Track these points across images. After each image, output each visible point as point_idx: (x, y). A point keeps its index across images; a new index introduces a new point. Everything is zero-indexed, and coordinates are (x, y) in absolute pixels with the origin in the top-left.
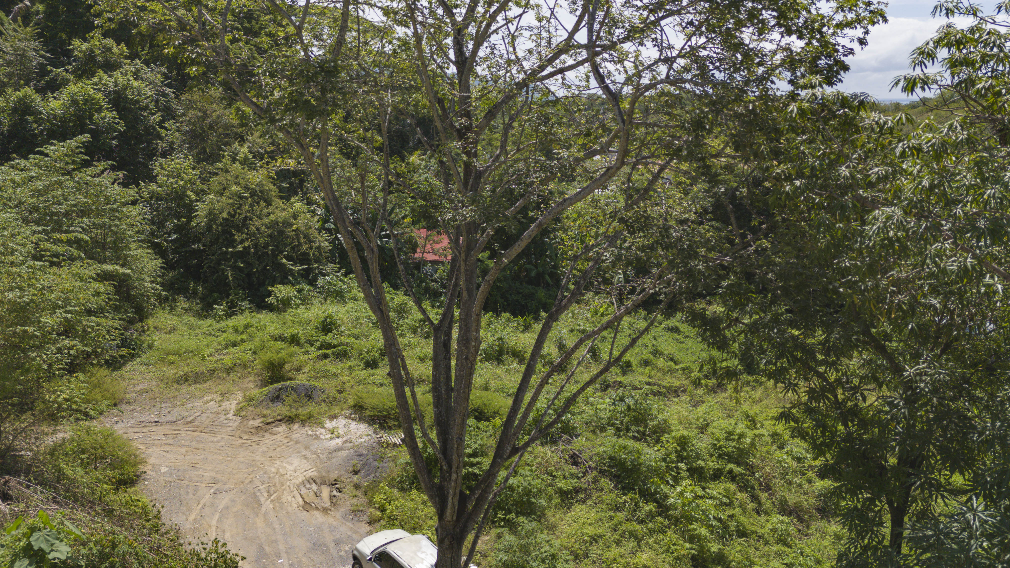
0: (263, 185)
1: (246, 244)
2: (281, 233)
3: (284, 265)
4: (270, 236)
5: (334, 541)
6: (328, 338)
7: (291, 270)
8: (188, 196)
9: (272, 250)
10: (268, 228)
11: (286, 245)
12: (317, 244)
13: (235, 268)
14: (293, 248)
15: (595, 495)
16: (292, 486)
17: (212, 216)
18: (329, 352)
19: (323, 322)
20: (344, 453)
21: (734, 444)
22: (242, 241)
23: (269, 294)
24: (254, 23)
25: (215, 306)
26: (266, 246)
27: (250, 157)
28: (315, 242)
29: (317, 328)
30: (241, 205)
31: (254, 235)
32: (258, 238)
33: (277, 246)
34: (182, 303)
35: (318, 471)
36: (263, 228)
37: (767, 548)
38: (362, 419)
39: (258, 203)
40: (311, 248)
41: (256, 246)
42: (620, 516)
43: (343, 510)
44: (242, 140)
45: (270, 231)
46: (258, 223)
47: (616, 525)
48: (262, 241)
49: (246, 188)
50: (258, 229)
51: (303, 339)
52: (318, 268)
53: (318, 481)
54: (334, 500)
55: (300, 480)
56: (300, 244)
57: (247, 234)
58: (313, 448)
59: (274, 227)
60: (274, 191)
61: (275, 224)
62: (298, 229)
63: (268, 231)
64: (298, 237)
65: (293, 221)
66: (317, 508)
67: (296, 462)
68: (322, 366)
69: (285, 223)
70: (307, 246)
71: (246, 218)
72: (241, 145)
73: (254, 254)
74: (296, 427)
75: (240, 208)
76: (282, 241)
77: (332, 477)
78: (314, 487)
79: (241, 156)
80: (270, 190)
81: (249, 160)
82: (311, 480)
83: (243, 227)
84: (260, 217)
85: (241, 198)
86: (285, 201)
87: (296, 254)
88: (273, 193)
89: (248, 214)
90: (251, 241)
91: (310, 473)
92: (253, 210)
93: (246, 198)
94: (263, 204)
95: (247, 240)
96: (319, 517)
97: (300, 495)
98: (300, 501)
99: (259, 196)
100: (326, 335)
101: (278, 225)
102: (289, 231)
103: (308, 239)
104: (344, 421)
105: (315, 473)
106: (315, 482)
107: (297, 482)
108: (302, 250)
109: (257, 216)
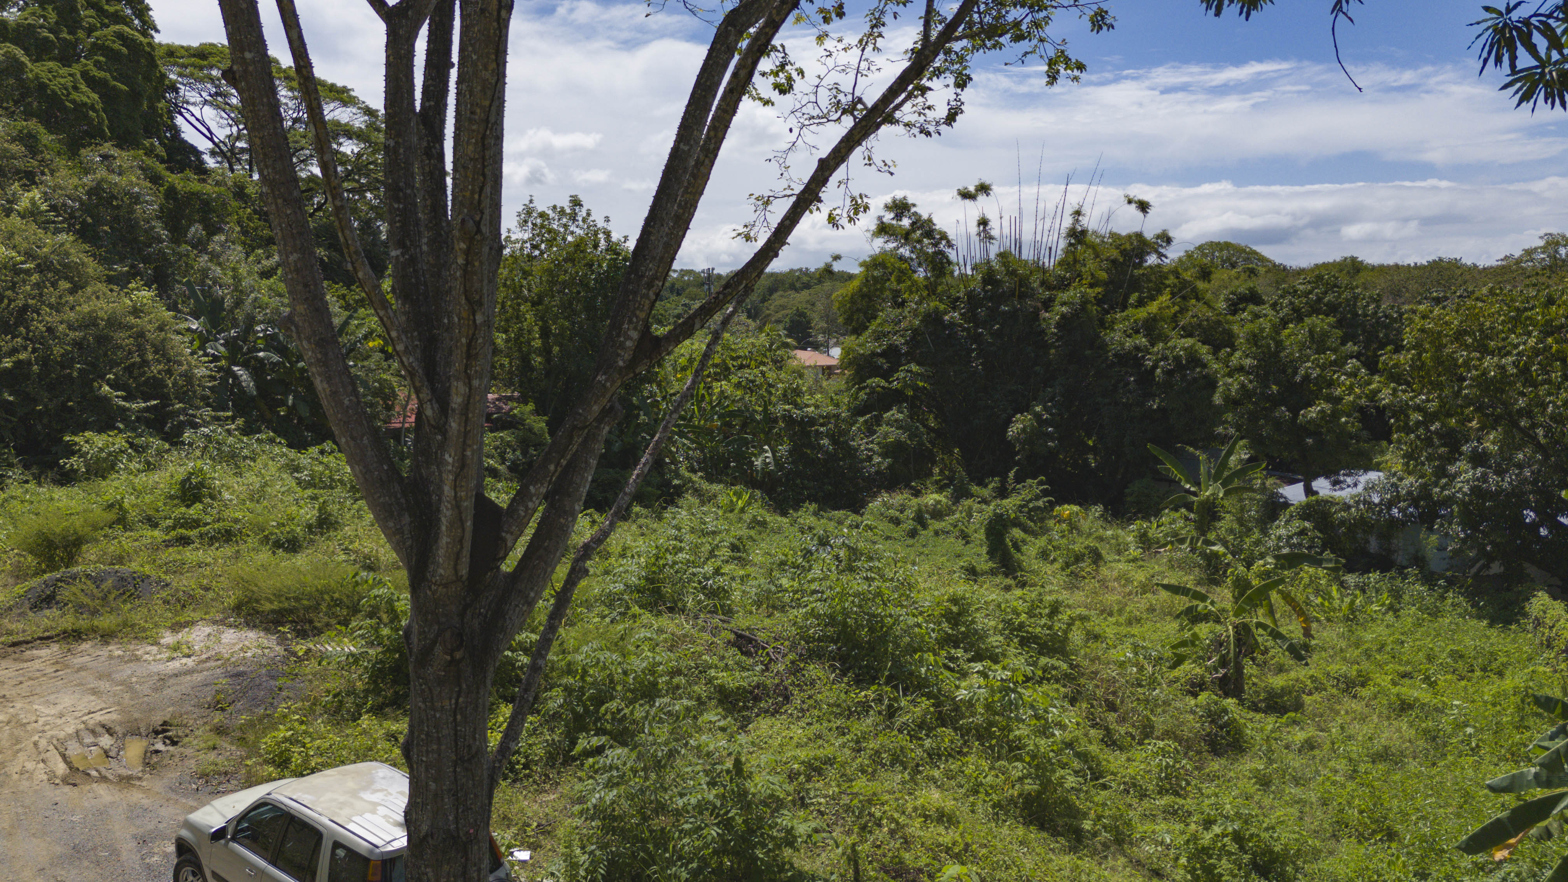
0: (67, 254)
1: (23, 356)
2: (102, 340)
3: (106, 399)
4: (78, 344)
5: (135, 837)
6: (195, 511)
7: (124, 410)
9: (80, 370)
10: (71, 327)
11: (114, 364)
12: (185, 367)
14: (129, 369)
15: (797, 699)
16: (43, 743)
18: (192, 533)
19: (183, 482)
20: (198, 678)
21: (1043, 621)
22: (13, 351)
23: (70, 451)
24: (81, 34)
26: (67, 362)
27: (44, 207)
28: (180, 364)
29: (171, 497)
30: (14, 284)
31: (42, 340)
32: (49, 348)
33: (92, 363)
35: (122, 711)
36: (62, 328)
37: (1146, 803)
38: (250, 625)
39: (54, 285)
40: (169, 372)
41: (45, 362)
42: (860, 726)
43: (173, 775)
44: (29, 179)
45: (78, 334)
46: (51, 318)
47: (858, 742)
48: (57, 351)
50: (50, 330)
51: (133, 515)
52: (183, 411)
53: (118, 728)
54: (155, 759)
55: (70, 730)
56: (145, 363)
57: (26, 339)
58: (117, 676)
59: (87, 327)
60: (92, 267)
61: (90, 322)
62: (141, 335)
63: (72, 335)
64: (141, 350)
65: (132, 320)
66: (103, 779)
67: (66, 700)
68: (172, 554)
69: (113, 323)
70: (160, 367)
71: (25, 308)
72: (26, 188)
73: (39, 375)
74: (85, 646)
75: (13, 287)
76: (106, 355)
77: (157, 719)
78: (106, 741)
79: (24, 203)
80: (83, 264)
81: (41, 213)
82: (99, 730)
83: (16, 325)
84: (57, 308)
85: (16, 271)
86: (115, 288)
87: (135, 379)
88: (90, 270)
89: (30, 302)
90: (34, 350)
91: (98, 717)
92: (41, 295)
93: (28, 272)
94: (64, 285)
95: (25, 348)
96: (104, 794)
97: (64, 757)
98: (61, 768)
99: (57, 272)
100: (188, 506)
101: (96, 325)
102: (122, 338)
103: (163, 355)
104: (208, 630)
105: (114, 716)
106: (110, 731)
107: (62, 735)
108: (149, 374)
109: (51, 306)
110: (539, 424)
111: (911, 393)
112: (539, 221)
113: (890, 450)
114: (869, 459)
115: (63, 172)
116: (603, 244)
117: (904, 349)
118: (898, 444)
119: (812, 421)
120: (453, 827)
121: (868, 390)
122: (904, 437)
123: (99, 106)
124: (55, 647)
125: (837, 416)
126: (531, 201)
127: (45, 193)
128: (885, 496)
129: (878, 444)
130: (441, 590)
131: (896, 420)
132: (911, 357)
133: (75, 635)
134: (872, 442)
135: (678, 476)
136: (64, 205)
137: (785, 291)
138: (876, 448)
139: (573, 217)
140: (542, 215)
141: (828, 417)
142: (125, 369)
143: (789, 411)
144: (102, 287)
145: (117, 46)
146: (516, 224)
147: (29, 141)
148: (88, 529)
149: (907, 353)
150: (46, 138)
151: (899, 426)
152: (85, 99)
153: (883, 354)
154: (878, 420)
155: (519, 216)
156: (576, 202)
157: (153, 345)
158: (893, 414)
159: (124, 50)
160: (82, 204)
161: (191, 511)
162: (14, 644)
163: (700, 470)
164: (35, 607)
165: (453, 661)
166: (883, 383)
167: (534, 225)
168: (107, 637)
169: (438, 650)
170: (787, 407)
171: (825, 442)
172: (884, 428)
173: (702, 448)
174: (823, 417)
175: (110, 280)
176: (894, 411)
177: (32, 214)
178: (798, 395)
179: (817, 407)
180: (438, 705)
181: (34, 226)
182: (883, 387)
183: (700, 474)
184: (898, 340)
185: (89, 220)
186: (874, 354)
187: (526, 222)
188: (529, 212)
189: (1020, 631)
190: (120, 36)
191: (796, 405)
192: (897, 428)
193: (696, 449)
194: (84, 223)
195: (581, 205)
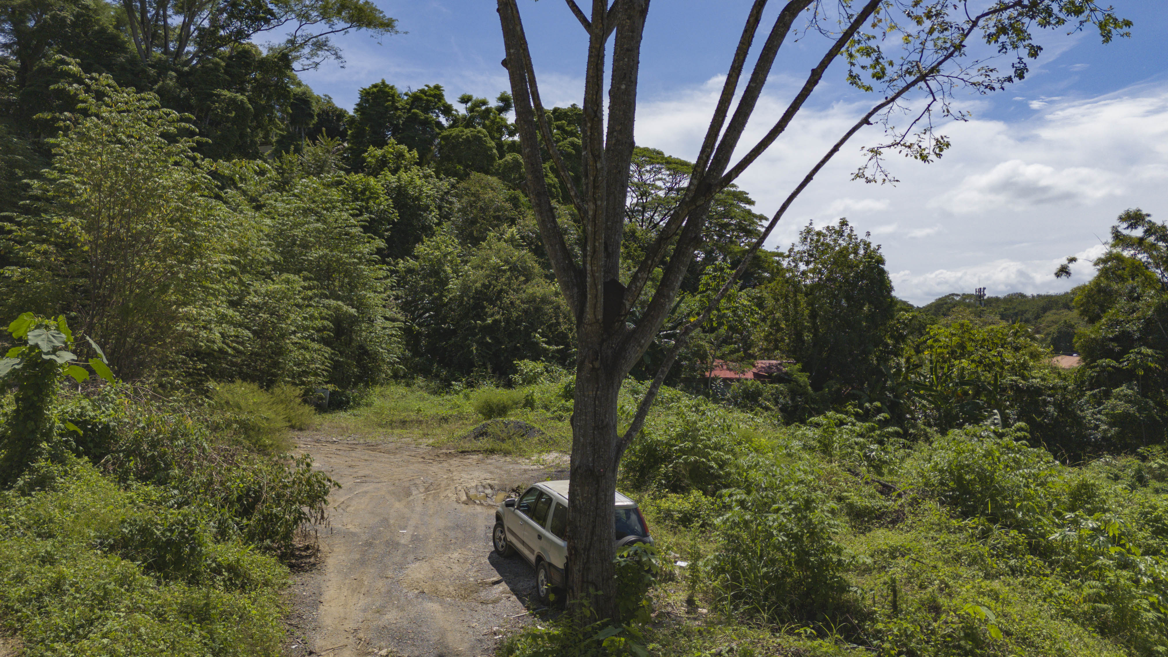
0: (525, 262)
1: (497, 317)
2: (538, 310)
3: (537, 343)
4: (525, 312)
7: (546, 350)
8: (445, 271)
9: (525, 326)
10: (523, 302)
11: (542, 323)
13: (482, 343)
16: (459, 488)
17: (465, 289)
19: (566, 388)
20: (542, 472)
22: (492, 315)
23: (516, 369)
25: (453, 383)
26: (518, 322)
27: (518, 237)
30: (497, 278)
31: (507, 309)
32: (511, 313)
33: (532, 324)
34: (420, 381)
35: (500, 480)
36: (518, 302)
39: (517, 278)
41: (508, 321)
44: (512, 222)
45: (526, 306)
46: (513, 297)
48: (515, 314)
49: (507, 262)
50: (512, 303)
51: (537, 403)
53: (496, 487)
55: (474, 485)
56: (558, 323)
57: (500, 308)
58: (504, 468)
59: (531, 302)
60: (537, 268)
61: (532, 300)
62: (558, 307)
63: (523, 306)
64: (557, 317)
65: (554, 298)
66: (482, 504)
67: (477, 474)
68: (552, 423)
69: (544, 300)
70: (566, 326)
71: (501, 290)
72: (510, 226)
73: (504, 328)
74: (495, 456)
75: (496, 280)
76: (538, 318)
77: (515, 486)
78: (489, 491)
79: (507, 236)
80: (533, 267)
81: (516, 240)
82: (487, 486)
83: (496, 300)
84: (517, 291)
85: (499, 270)
86: (548, 281)
87: (552, 333)
88: (536, 271)
89: (504, 287)
90: (503, 314)
91: (489, 481)
92: (510, 284)
93: (504, 271)
94: (522, 278)
95: (499, 313)
96: (479, 509)
97: (467, 494)
98: (464, 498)
99: (519, 271)
100: (566, 401)
101: (535, 301)
102: (548, 309)
103: (568, 320)
104: (556, 455)
105: (496, 482)
106: (491, 487)
107: (469, 486)
108: (560, 330)
109: (514, 290)
110: (803, 379)
111: (1142, 373)
112: (815, 238)
113: (1116, 420)
114: (1097, 427)
115: (529, 217)
116: (862, 252)
117: (1137, 335)
118: (1126, 415)
119: (1038, 391)
120: (591, 465)
121: (1098, 369)
122: (1132, 410)
123: (557, 185)
124: (481, 455)
125: (1065, 388)
126: (811, 224)
127: (519, 229)
128: (1108, 458)
129: (1107, 414)
130: (589, 328)
131: (1125, 395)
132: (1143, 341)
133: (492, 452)
134: (1099, 412)
135: (914, 426)
136: (528, 236)
137: (1058, 310)
138: (1104, 418)
139: (840, 233)
140: (819, 234)
141: (1054, 388)
142: (548, 326)
143: (1016, 381)
144: (542, 281)
145: (570, 150)
146: (799, 240)
147: (514, 201)
148: (510, 402)
149: (1139, 339)
150: (523, 199)
151: (1128, 400)
152: (551, 181)
153: (1115, 339)
154: (1107, 395)
155: (801, 234)
156: (844, 223)
157: (564, 314)
158: (1123, 389)
159: (574, 152)
160: (537, 235)
161: (568, 403)
162: (463, 452)
163: (935, 425)
164: (476, 437)
165: (593, 368)
166: (1114, 363)
167: (812, 240)
168: (507, 453)
169: (586, 362)
170: (1014, 378)
171: (1051, 409)
172: (1113, 401)
173: (938, 409)
174: (1050, 389)
175: (547, 276)
176: (1124, 387)
177: (511, 240)
178: (1025, 369)
179: (1043, 379)
180: (586, 393)
181: (512, 248)
182: (1113, 367)
183: (935, 428)
184: (1131, 327)
185: (540, 244)
186: (1105, 339)
187: (806, 238)
188: (809, 231)
189: (1157, 523)
190: (572, 144)
191: (1024, 377)
192: (1126, 402)
193: (933, 409)
194: (537, 246)
195: (847, 225)
